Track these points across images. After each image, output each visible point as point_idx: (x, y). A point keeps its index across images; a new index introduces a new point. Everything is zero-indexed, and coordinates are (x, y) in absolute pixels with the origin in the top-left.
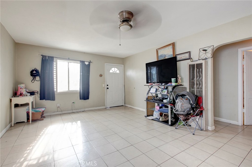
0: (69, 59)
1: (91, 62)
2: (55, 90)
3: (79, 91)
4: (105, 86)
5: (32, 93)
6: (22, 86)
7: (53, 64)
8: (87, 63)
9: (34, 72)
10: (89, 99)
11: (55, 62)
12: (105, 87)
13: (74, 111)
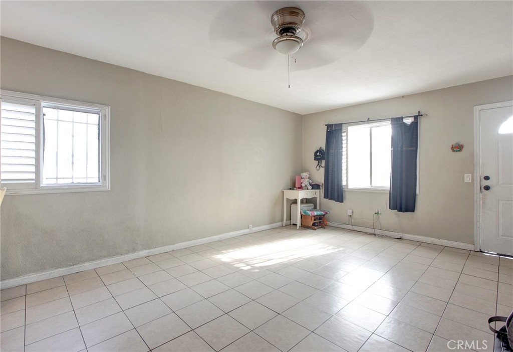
0: (368, 121)
1: (421, 115)
2: (344, 183)
3: (389, 189)
4: (473, 180)
5: (315, 186)
6: (304, 175)
7: (342, 136)
8: (408, 121)
9: (318, 154)
10: (413, 211)
11: (345, 132)
12: (473, 183)
13: (378, 232)
